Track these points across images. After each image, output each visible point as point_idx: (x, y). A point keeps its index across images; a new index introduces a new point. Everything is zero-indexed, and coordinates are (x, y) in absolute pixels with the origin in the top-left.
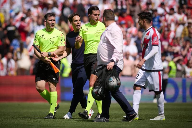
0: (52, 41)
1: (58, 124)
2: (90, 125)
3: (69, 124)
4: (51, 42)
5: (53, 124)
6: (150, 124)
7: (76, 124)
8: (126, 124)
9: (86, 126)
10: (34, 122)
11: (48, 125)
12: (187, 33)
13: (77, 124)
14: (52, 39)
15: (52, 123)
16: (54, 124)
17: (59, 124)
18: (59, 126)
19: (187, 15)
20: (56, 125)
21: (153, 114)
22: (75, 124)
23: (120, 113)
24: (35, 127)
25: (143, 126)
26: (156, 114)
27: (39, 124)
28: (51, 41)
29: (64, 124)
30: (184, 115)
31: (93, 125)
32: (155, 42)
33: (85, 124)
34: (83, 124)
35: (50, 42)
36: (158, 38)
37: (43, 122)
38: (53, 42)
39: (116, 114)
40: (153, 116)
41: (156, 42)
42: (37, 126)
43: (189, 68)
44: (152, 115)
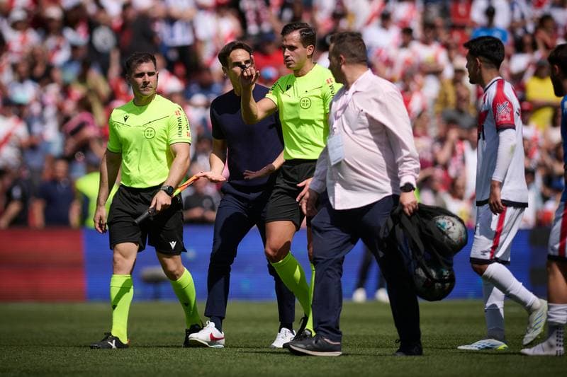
0: (150, 129)
1: (78, 365)
2: (172, 367)
3: (112, 365)
4: (147, 135)
5: (63, 366)
6: (345, 363)
7: (131, 367)
8: (276, 364)
9: (159, 371)
10: (8, 359)
11: (51, 370)
12: (452, 98)
13: (134, 364)
14: (149, 125)
15: (62, 364)
16: (68, 366)
17: (81, 365)
18: (83, 370)
19: (446, 46)
20: (72, 369)
21: (353, 333)
22: (129, 364)
23: (258, 332)
24: (12, 375)
25: (326, 367)
26: (362, 334)
27: (25, 366)
28: (148, 131)
29: (96, 364)
30: (442, 334)
31: (179, 367)
32: (502, 117)
33: (157, 363)
34: (152, 364)
35: (146, 133)
36: (511, 106)
37: (36, 358)
38: (153, 133)
39: (246, 333)
40: (355, 338)
41: (505, 117)
42: (19, 371)
43: (457, 200)
44: (351, 337)
